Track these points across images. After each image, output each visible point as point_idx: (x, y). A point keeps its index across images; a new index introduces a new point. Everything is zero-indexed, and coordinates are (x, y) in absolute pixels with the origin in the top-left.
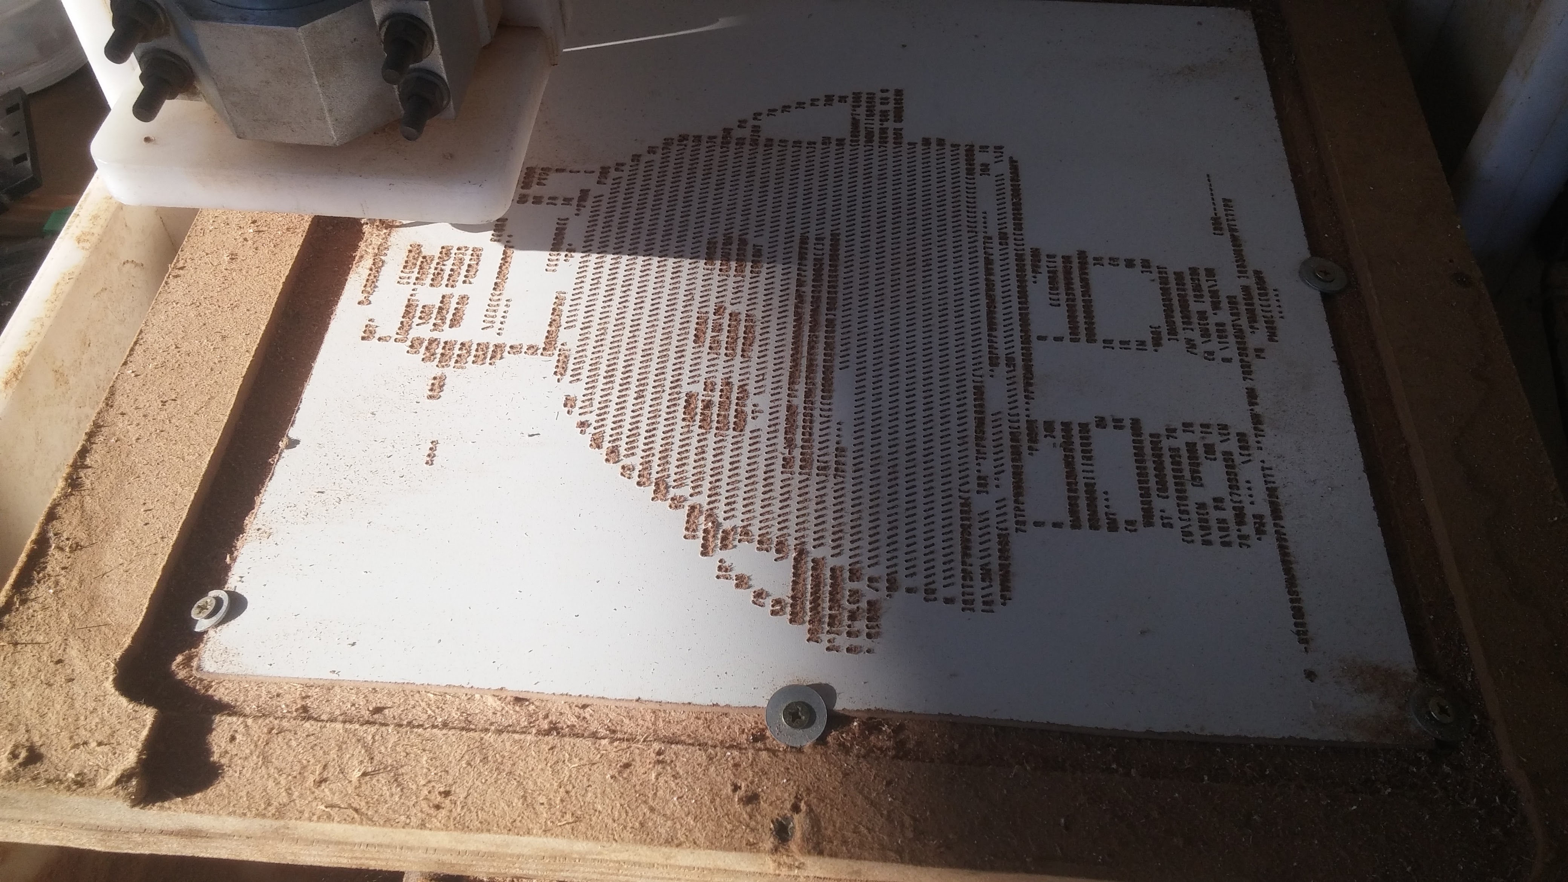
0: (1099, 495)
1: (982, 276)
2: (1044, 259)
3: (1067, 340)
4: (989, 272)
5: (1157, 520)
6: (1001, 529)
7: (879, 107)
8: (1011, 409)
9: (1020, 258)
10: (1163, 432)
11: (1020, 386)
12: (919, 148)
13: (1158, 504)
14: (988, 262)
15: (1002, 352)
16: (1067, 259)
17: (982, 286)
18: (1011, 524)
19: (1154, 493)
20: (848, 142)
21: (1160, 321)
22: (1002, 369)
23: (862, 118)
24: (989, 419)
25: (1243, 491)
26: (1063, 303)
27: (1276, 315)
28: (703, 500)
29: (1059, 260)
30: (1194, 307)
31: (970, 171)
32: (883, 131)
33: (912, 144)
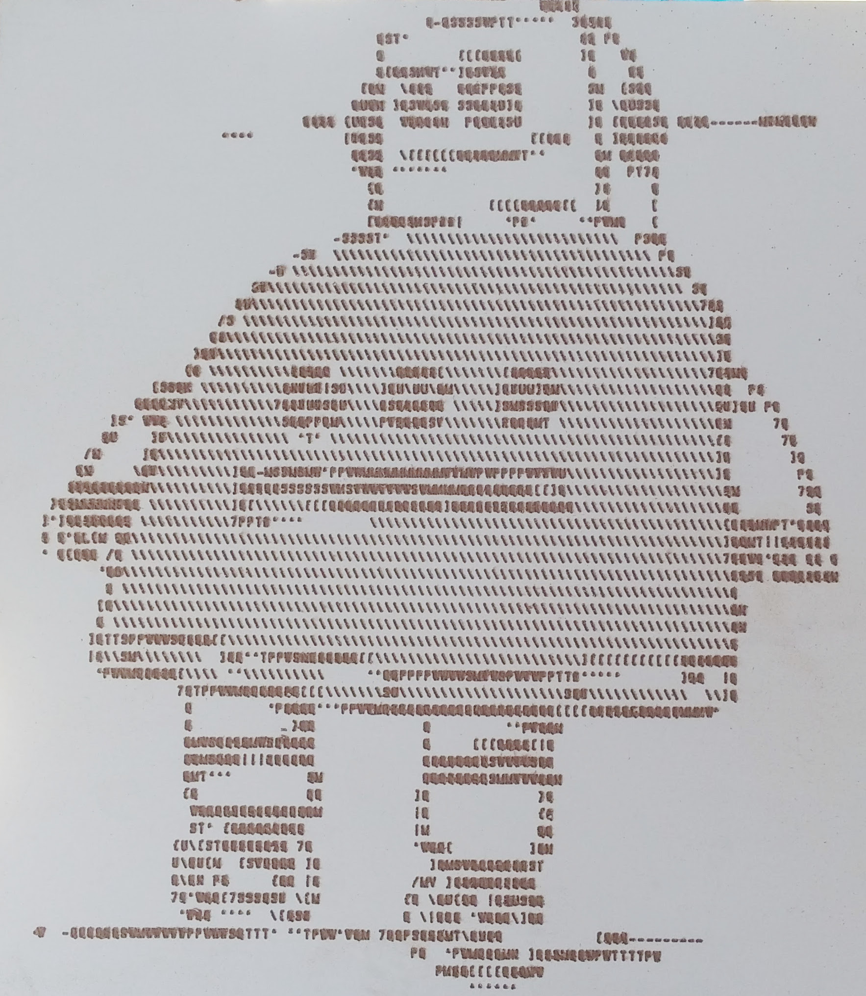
0: (225, 768)
1: (516, 667)
2: (547, 737)
3: (426, 753)
4: (520, 676)
5: (198, 819)
6: (180, 673)
7: (800, 554)
8: (327, 689)
9: (547, 711)
10: (304, 838)
11: (359, 700)
12: (730, 602)
13: (219, 822)
14: (537, 676)
15: (404, 683)
16: (547, 763)
17: (499, 667)
18: (186, 682)
19: (232, 820)
20: (732, 516)
21: (457, 855)
22: (382, 683)
23: (780, 532)
24: (315, 667)
25: (236, 906)
26: (481, 753)
27: (476, 980)
28: (197, 393)
29: (546, 754)
30: (482, 895)
31: (688, 661)
32: (757, 559)
33: (734, 594)
